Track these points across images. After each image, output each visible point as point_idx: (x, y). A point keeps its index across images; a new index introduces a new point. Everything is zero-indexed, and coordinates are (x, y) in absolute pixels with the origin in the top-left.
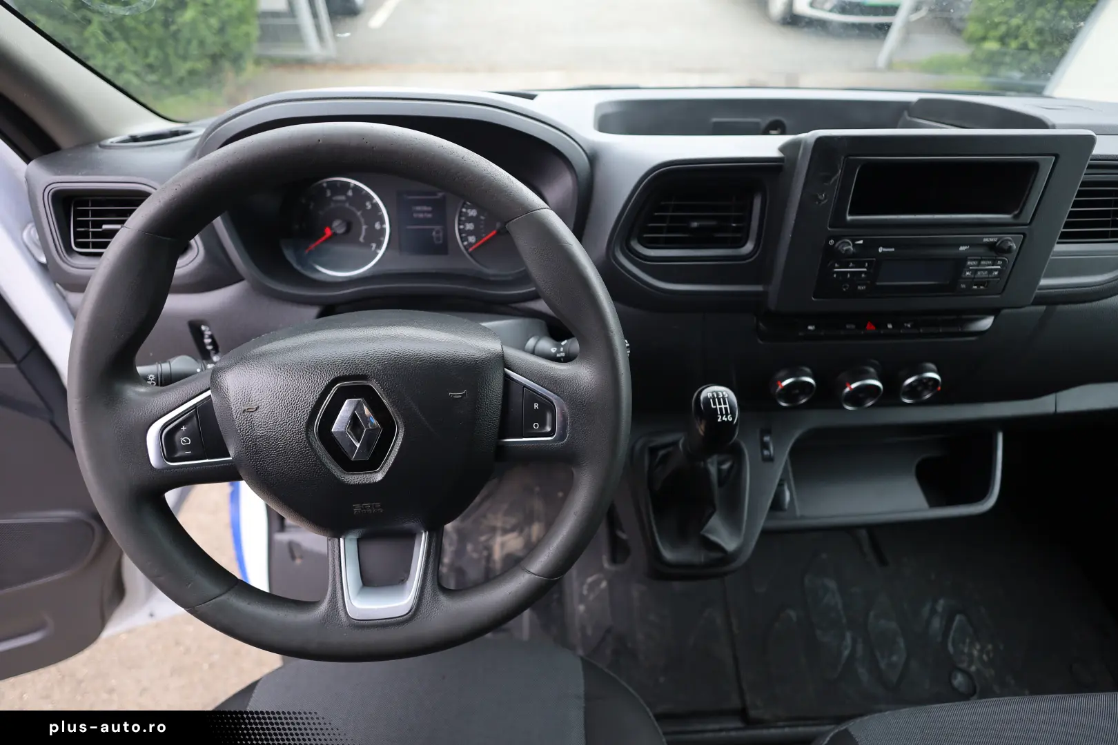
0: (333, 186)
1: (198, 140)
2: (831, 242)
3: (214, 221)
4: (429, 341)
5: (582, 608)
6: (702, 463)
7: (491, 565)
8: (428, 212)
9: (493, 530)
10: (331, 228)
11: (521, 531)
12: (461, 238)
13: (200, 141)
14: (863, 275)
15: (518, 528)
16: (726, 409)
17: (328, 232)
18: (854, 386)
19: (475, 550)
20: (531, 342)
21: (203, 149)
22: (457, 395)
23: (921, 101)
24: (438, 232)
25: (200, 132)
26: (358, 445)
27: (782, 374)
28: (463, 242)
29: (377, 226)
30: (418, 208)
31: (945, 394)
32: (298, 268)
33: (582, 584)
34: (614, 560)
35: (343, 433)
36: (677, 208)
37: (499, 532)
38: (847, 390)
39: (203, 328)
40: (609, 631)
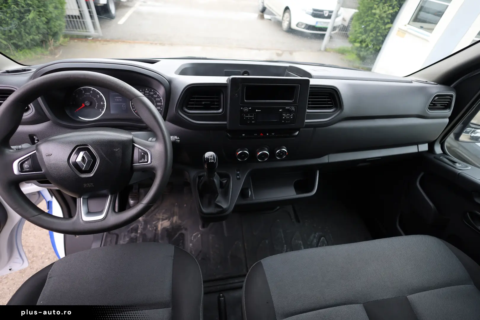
0: (84, 89)
1: (33, 73)
2: (242, 108)
3: (38, 99)
4: (109, 135)
5: (191, 244)
6: (212, 179)
7: (157, 232)
8: (120, 99)
9: (159, 219)
10: (84, 104)
11: (169, 220)
12: (132, 108)
13: (34, 73)
14: (253, 118)
15: (168, 218)
16: (212, 158)
17: (83, 105)
18: (260, 153)
19: (151, 227)
20: (150, 139)
21: (34, 76)
22: (117, 150)
23: (290, 67)
24: (124, 106)
25: (34, 70)
26: (85, 166)
27: (238, 150)
28: (133, 109)
29: (102, 103)
30: (117, 98)
31: (291, 156)
32: (71, 117)
33: (192, 236)
34: (203, 227)
35: (80, 162)
36: (197, 98)
37: (161, 220)
38: (258, 154)
39: (34, 137)
40: (200, 252)
